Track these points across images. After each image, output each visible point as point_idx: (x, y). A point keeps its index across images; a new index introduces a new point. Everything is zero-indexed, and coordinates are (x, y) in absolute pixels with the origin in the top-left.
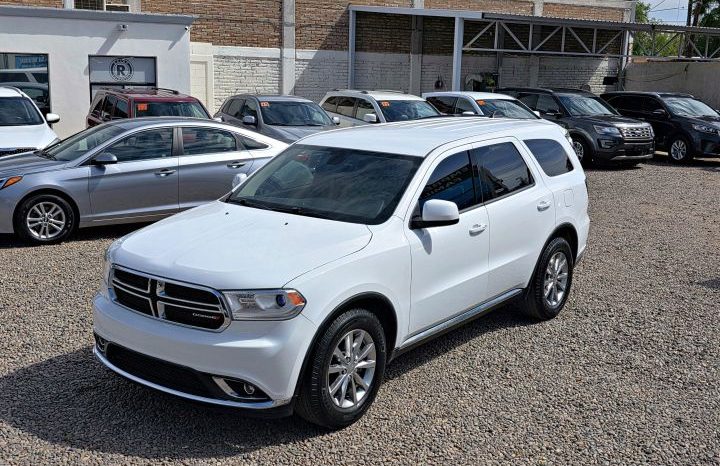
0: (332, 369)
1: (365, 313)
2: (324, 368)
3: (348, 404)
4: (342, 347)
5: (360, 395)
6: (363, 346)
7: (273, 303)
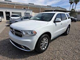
0: (41, 44)
1: (47, 35)
2: (40, 44)
3: (44, 49)
4: (43, 40)
5: (46, 47)
6: (46, 40)
7: (31, 33)
